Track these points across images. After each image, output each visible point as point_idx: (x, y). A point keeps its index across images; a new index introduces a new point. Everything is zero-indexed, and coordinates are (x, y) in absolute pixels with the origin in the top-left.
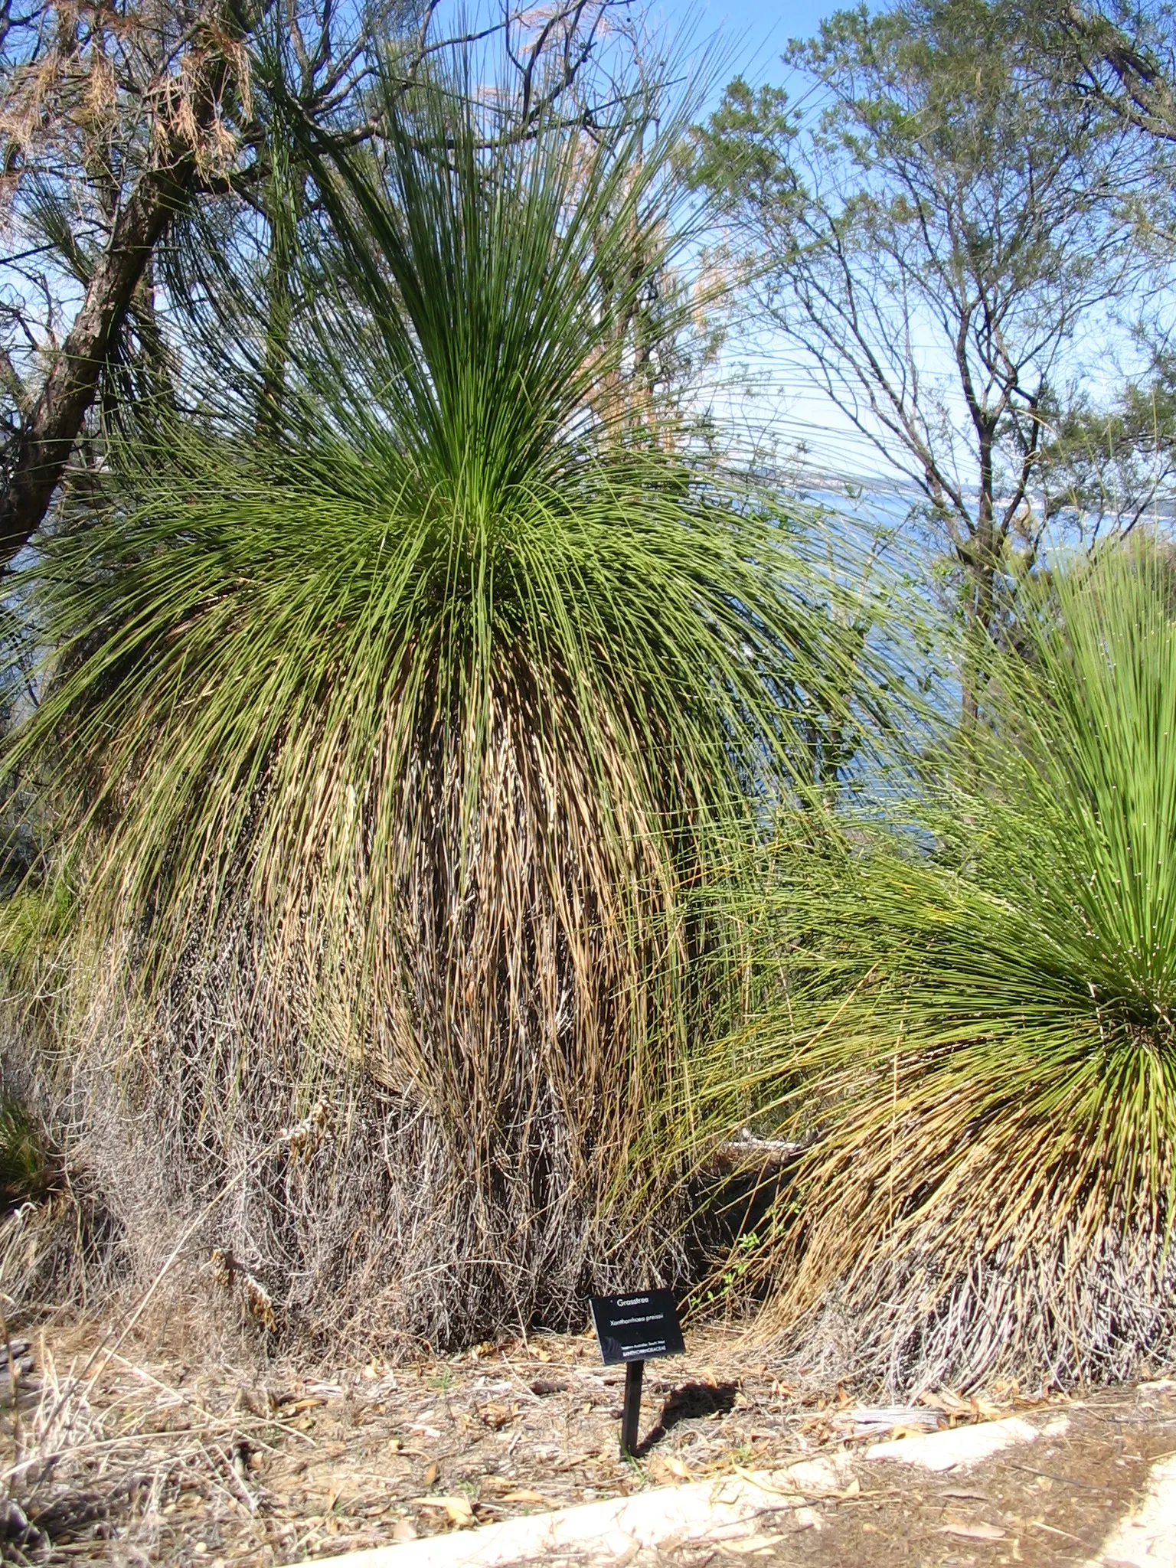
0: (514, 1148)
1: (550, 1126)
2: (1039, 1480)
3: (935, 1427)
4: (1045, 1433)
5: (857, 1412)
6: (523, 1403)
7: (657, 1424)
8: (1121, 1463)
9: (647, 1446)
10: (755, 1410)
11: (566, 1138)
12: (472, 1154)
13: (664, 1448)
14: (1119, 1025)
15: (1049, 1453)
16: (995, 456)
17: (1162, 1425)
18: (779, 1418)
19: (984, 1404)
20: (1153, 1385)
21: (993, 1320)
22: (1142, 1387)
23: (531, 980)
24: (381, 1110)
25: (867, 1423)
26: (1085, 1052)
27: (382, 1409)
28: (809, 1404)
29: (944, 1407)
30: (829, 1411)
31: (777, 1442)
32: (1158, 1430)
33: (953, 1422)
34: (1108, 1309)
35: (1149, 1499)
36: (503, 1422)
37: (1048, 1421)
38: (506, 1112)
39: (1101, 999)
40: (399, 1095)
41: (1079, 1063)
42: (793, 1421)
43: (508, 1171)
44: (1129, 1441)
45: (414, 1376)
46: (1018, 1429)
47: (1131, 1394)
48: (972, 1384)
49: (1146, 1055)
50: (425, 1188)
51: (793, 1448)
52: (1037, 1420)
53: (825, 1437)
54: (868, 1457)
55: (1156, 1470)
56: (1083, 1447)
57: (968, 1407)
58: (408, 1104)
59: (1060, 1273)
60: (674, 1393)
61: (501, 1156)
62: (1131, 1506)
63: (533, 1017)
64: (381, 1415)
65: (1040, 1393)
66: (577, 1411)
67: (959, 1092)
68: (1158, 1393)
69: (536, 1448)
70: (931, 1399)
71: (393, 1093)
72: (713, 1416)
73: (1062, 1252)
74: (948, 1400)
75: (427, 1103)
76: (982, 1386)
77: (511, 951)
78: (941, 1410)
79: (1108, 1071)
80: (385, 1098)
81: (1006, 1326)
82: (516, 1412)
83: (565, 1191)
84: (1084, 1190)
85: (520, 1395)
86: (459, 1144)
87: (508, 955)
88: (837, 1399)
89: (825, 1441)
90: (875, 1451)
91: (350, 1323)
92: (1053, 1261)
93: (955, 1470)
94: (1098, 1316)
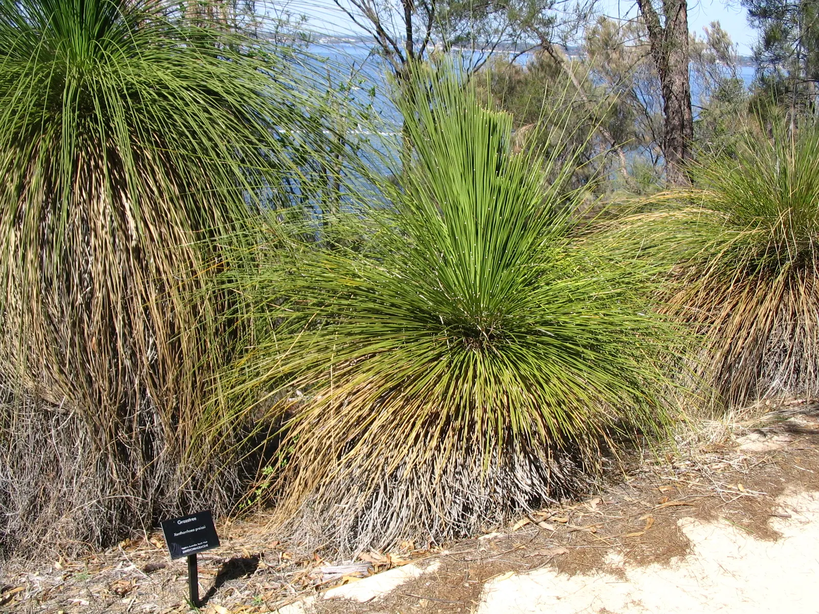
0: (130, 429)
1: (150, 415)
2: (421, 601)
3: (366, 573)
4: (426, 572)
5: (325, 569)
6: (138, 579)
7: (213, 584)
8: (467, 585)
9: (206, 599)
10: (269, 571)
11: (160, 420)
12: (105, 436)
13: (216, 599)
14: (459, 338)
15: (427, 584)
16: (414, 19)
17: (490, 560)
18: (281, 574)
19: (395, 558)
20: (487, 536)
21: (397, 510)
22: (481, 538)
23: (131, 333)
24: (47, 415)
25: (330, 573)
26: (440, 355)
27: (61, 588)
28: (299, 564)
29: (372, 560)
30: (310, 568)
31: (278, 590)
32: (489, 563)
33: (376, 569)
34: (460, 498)
35: (482, 604)
36: (126, 591)
37: (428, 564)
38: (123, 410)
39: (447, 323)
40: (58, 406)
41: (436, 362)
42: (289, 576)
43: (128, 443)
44: (472, 572)
45: (84, 565)
46: (412, 571)
47: (475, 544)
48: (388, 545)
49: (474, 354)
50: (79, 458)
51: (288, 593)
52: (422, 565)
53: (306, 584)
54: (325, 598)
55: (486, 586)
56: (446, 579)
57: (385, 559)
58: (64, 411)
59: (433, 480)
60: (225, 564)
61: (122, 435)
62: (471, 610)
63: (133, 354)
64: (61, 592)
65: (426, 546)
66: (169, 580)
67: (371, 382)
68: (489, 541)
69: (143, 606)
70: (366, 557)
71: (54, 405)
72: (245, 577)
73: (433, 468)
74: (374, 556)
75: (75, 410)
76: (394, 546)
77: (117, 317)
78: (371, 563)
79: (453, 365)
80: (50, 409)
81: (404, 512)
82: (135, 585)
83: (163, 451)
84: (443, 432)
85: (135, 575)
86: (96, 431)
87: (115, 320)
88: (314, 560)
89: (305, 587)
90: (329, 594)
91: (44, 538)
92: (428, 475)
93: (375, 600)
94: (455, 502)
